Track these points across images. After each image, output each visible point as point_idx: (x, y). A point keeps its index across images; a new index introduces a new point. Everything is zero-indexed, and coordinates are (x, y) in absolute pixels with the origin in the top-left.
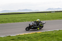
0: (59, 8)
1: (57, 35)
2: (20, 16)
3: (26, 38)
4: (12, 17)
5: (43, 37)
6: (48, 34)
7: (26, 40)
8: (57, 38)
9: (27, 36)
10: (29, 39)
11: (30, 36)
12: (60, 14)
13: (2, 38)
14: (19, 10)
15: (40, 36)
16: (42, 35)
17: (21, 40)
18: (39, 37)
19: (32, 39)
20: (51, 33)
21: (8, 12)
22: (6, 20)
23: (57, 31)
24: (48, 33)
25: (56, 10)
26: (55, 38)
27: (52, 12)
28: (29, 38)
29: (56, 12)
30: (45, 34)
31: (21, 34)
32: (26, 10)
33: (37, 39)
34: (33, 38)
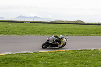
0: (36, 17)
1: (30, 61)
5: (6, 63)
6: (15, 59)
8: (29, 65)
12: (38, 27)
15: (3, 60)
16: (6, 59)
20: (20, 57)
23: (30, 53)
24: (16, 57)
25: (32, 20)
26: (26, 64)
27: (26, 22)
29: (31, 22)
30: (10, 58)
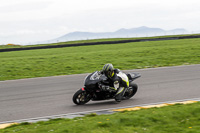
2: (125, 51)
3: (148, 123)
4: (101, 52)
7: (148, 126)
9: (150, 116)
10: (155, 125)
11: (160, 116)
13: (69, 120)
14: (122, 31)
17: (131, 128)
18: (188, 117)
19: (165, 123)
21: (85, 38)
22: (80, 63)
28: (155, 121)
31: (129, 109)
32: (144, 29)
33: (184, 123)
34: (168, 120)
